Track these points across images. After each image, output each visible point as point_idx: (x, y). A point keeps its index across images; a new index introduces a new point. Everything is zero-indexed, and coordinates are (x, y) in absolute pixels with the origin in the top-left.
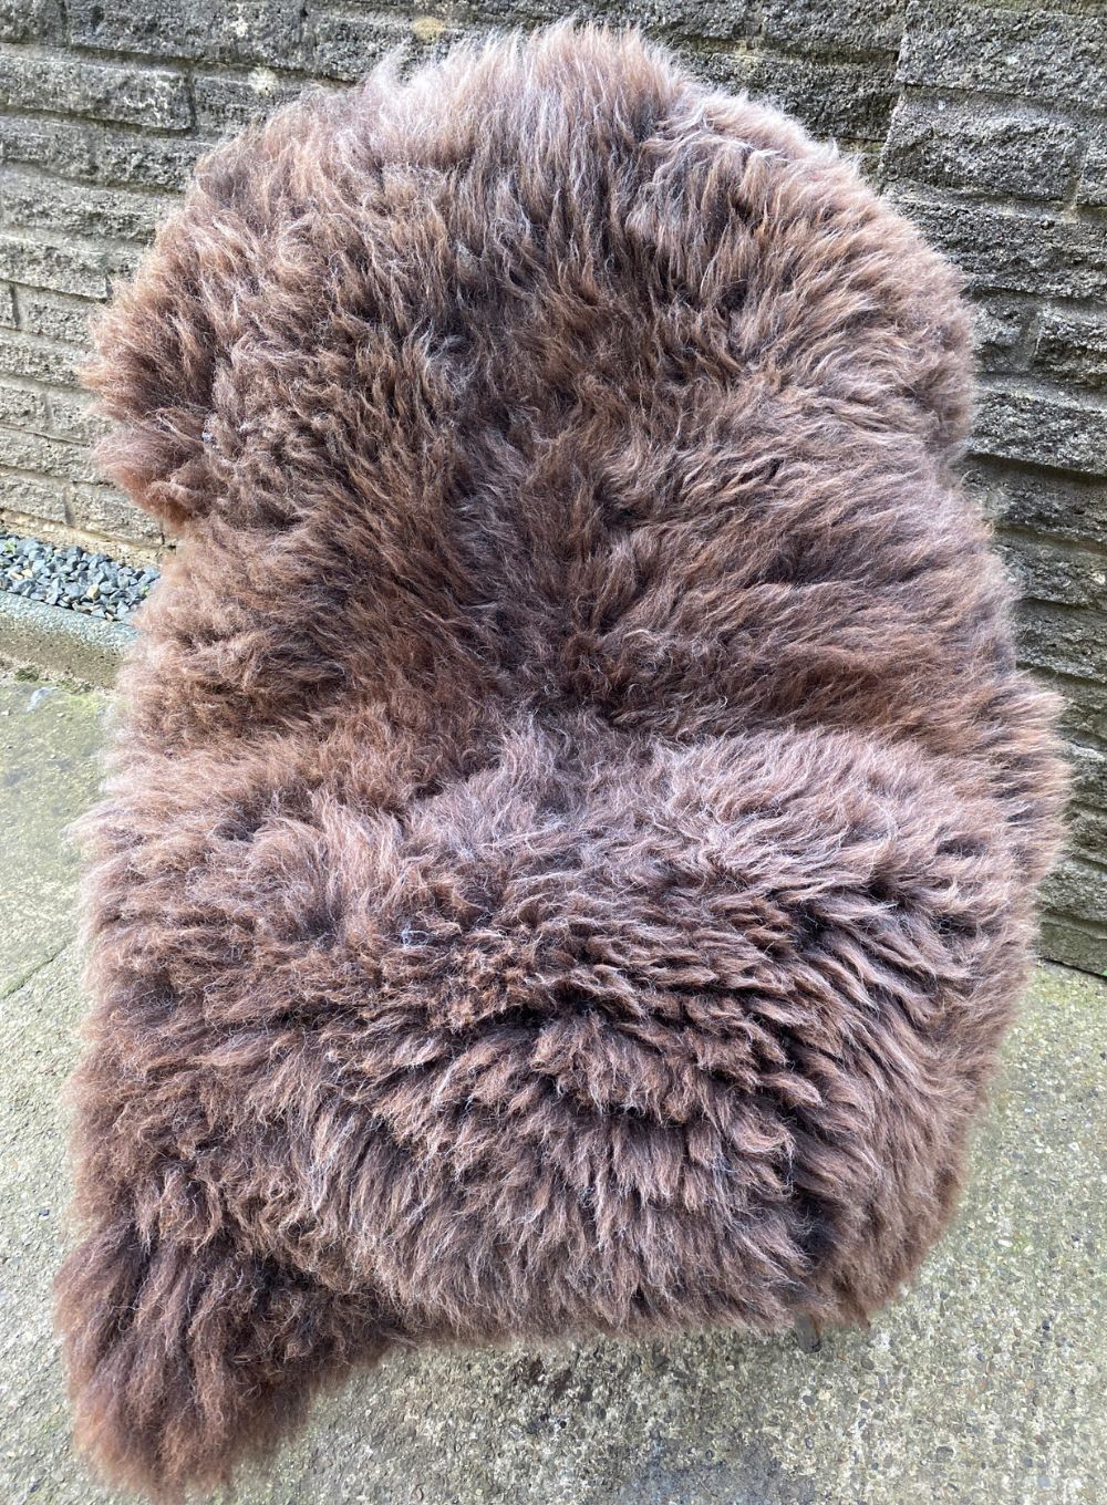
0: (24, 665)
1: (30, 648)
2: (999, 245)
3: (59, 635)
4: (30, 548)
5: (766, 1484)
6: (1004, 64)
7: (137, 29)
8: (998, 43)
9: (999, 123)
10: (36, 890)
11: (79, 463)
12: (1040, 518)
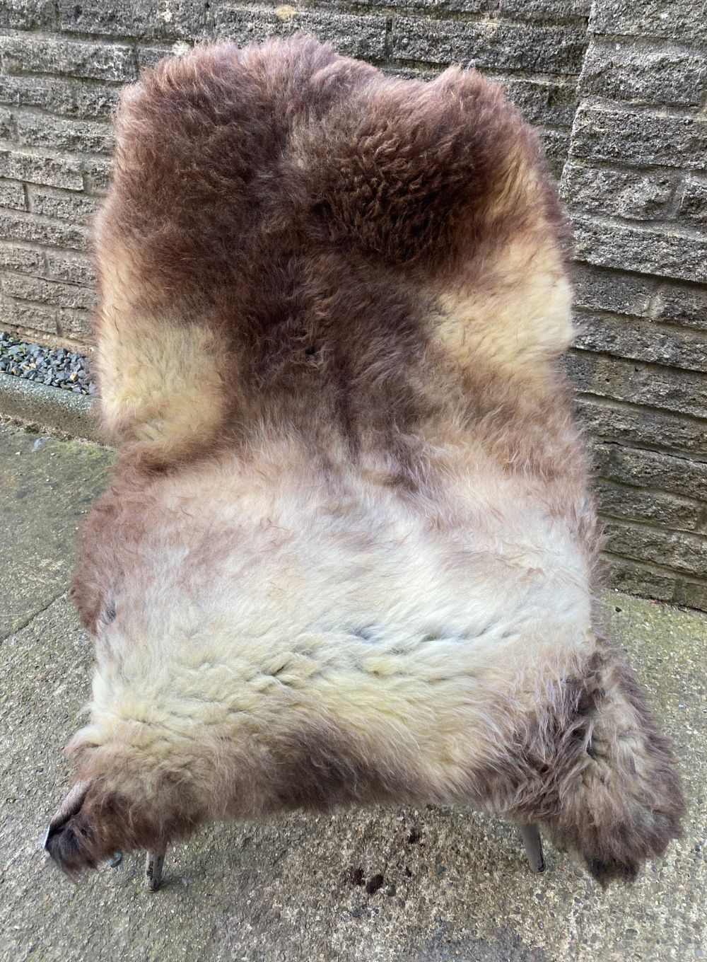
0: (30, 424)
1: (34, 413)
2: (656, 137)
3: (52, 404)
4: (34, 350)
5: (512, 952)
6: (659, 18)
7: (103, 19)
8: (655, 5)
9: (655, 57)
10: (36, 564)
11: (65, 296)
12: (683, 315)
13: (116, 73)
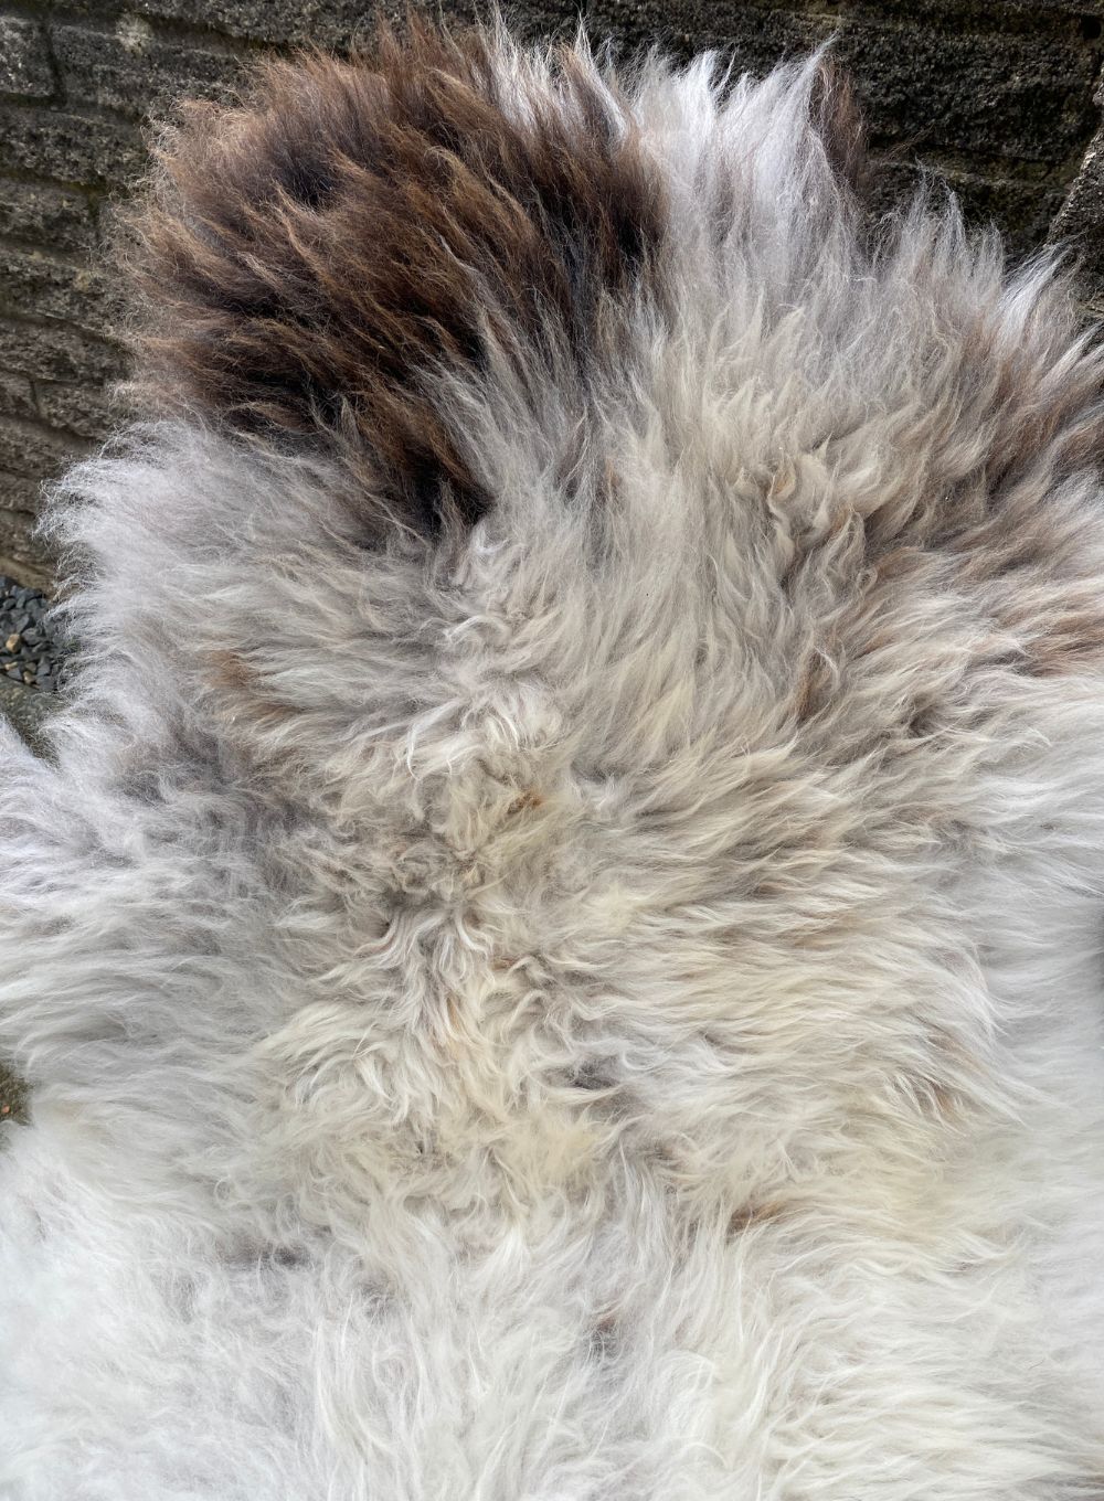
13: (13, 77)
